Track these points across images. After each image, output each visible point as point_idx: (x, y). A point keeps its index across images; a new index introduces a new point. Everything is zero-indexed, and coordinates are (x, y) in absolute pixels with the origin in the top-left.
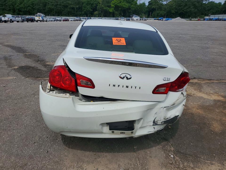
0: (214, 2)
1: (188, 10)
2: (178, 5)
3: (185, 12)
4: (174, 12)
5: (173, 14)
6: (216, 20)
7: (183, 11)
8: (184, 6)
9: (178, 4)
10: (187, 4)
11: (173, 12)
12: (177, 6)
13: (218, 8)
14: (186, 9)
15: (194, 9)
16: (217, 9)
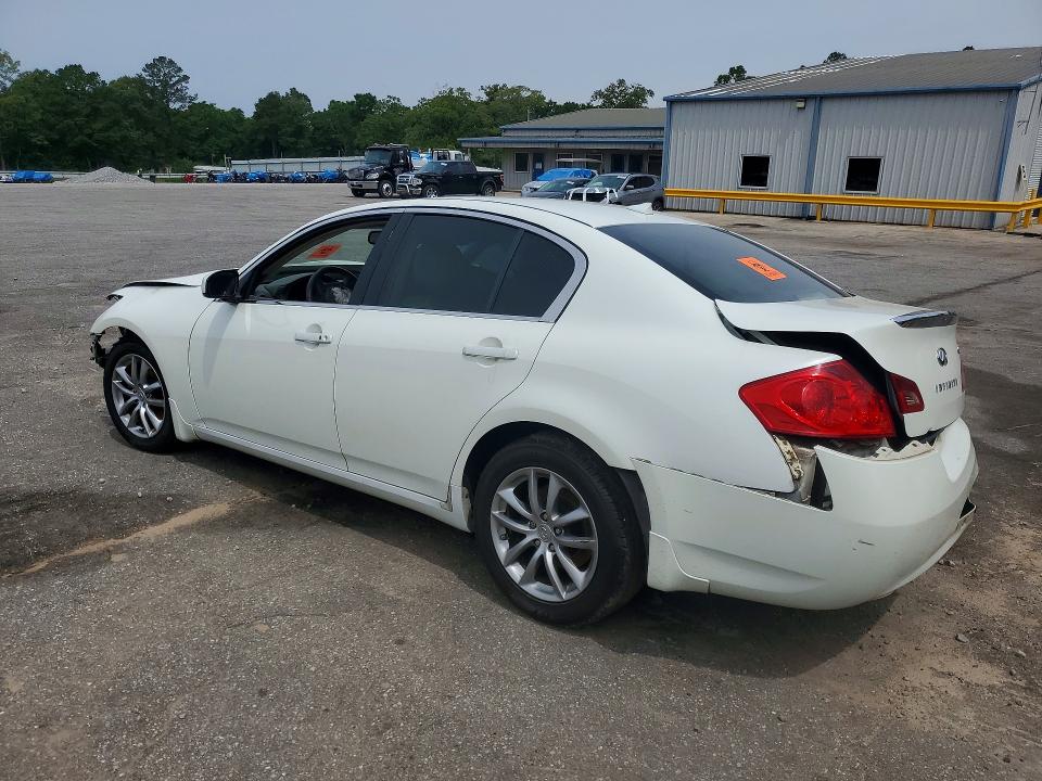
0: (212, 105)
1: (115, 135)
2: (52, 109)
3: (97, 141)
4: (46, 143)
5: (42, 148)
6: (262, 179)
7: (90, 136)
8: (87, 116)
9: (52, 104)
10: (102, 107)
11: (38, 139)
12: (49, 112)
13: (237, 133)
14: (100, 131)
15: (138, 129)
16: (234, 135)
